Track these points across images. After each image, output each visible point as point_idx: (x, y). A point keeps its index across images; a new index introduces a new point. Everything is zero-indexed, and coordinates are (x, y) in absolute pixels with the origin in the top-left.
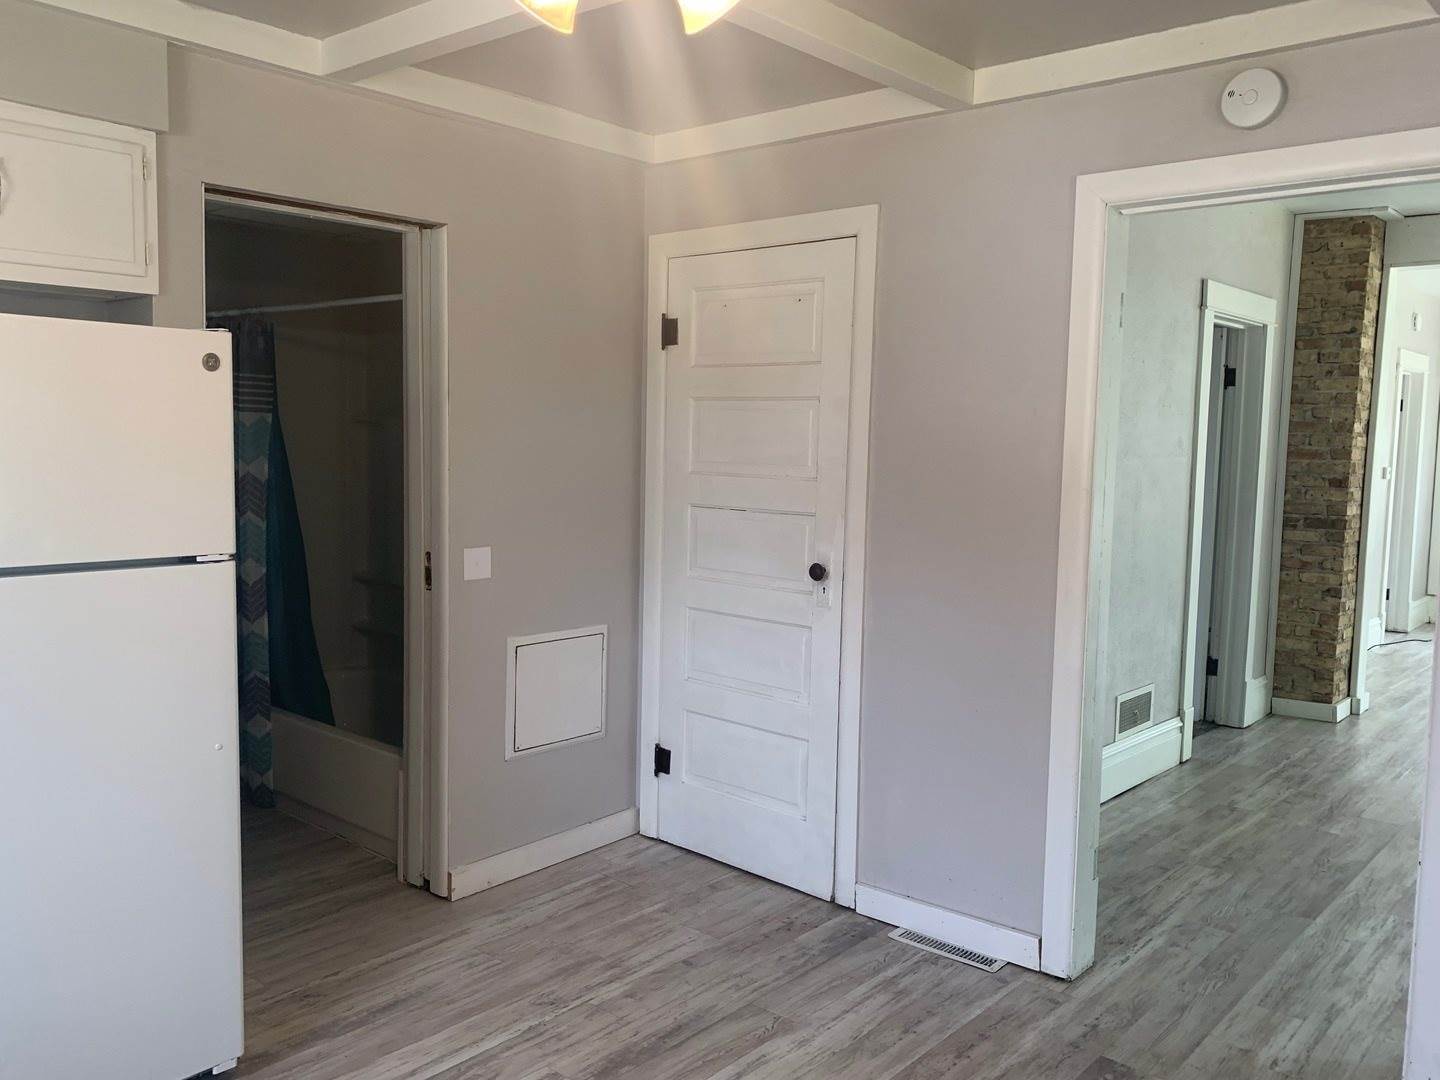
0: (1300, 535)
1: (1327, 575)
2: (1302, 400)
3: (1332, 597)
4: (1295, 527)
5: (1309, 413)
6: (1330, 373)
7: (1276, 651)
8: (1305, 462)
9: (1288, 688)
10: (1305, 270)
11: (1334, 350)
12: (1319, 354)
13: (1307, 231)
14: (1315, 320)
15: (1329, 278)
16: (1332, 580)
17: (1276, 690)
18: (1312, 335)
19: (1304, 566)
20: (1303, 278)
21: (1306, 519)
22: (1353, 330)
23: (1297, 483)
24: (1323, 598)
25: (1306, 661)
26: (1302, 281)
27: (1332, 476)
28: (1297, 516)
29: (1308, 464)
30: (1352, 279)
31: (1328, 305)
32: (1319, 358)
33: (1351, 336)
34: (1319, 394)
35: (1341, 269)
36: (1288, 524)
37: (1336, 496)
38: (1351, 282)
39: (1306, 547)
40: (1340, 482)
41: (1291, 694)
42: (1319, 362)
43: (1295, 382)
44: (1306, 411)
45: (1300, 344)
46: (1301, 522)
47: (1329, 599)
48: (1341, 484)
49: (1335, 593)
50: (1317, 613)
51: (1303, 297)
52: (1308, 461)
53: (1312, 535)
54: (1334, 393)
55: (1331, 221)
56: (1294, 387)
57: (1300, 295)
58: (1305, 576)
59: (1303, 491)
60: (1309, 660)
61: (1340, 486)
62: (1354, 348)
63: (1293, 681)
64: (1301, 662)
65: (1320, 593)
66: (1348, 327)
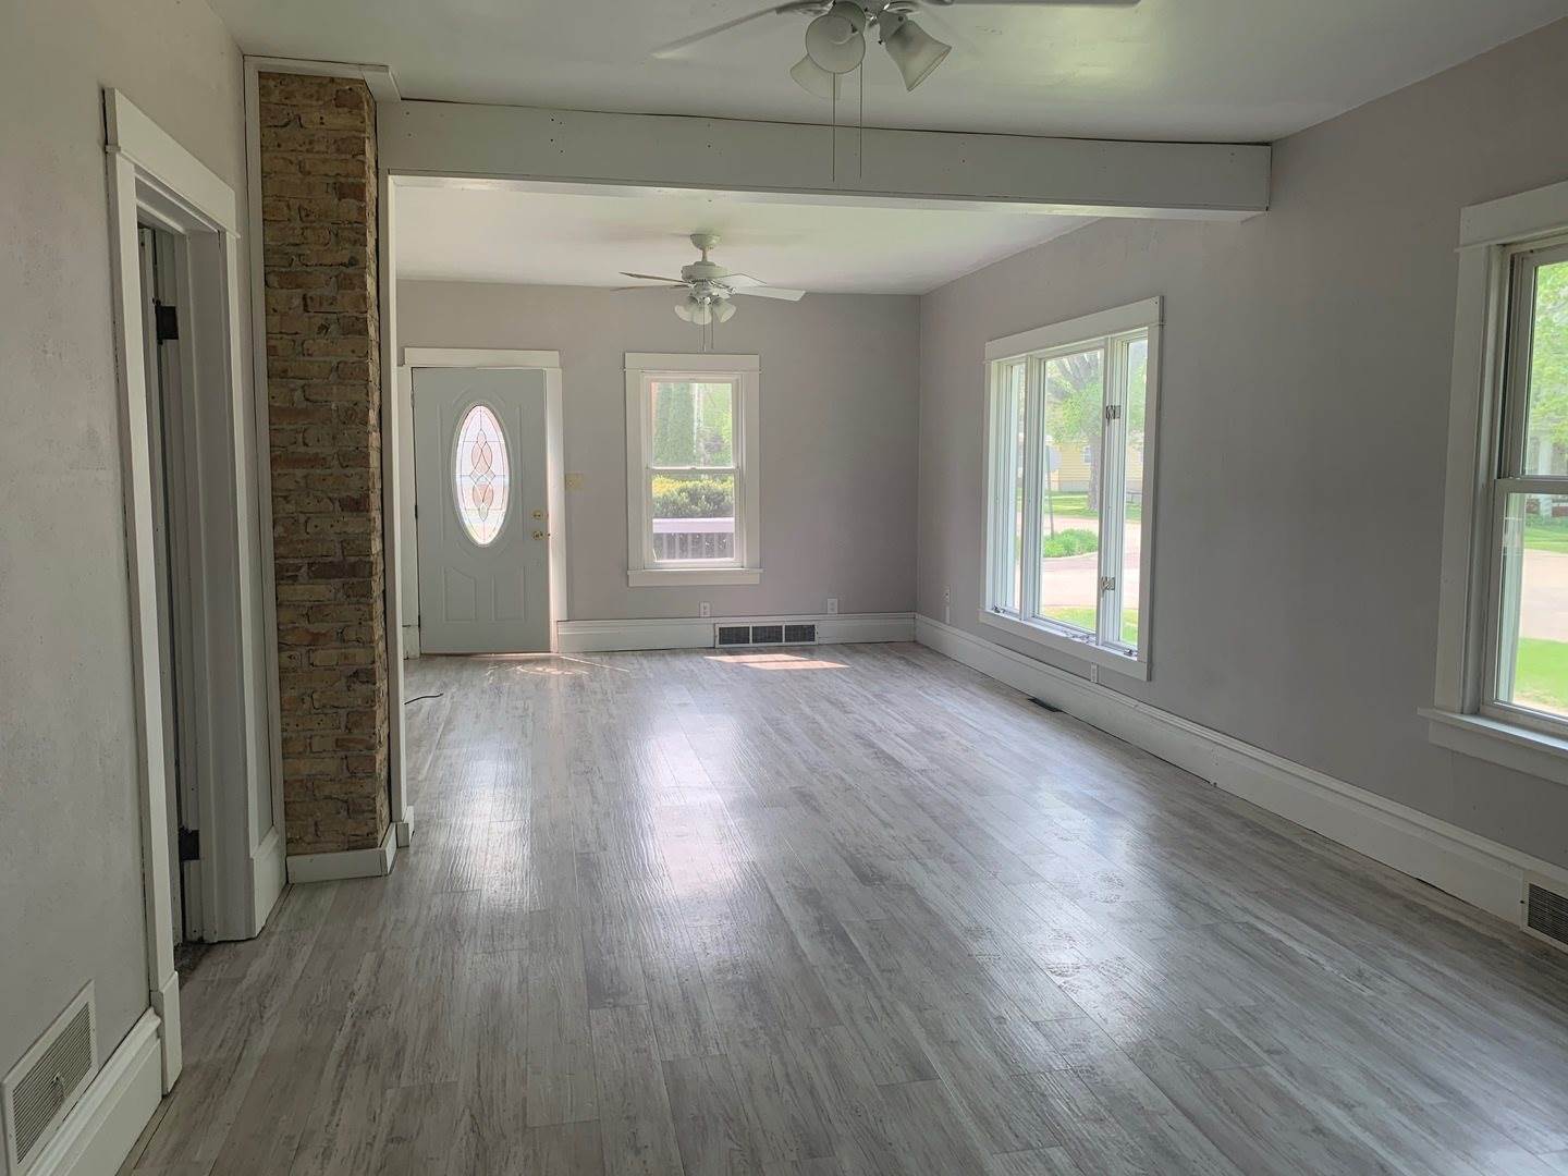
0: (306, 591)
1: (351, 651)
2: (285, 371)
3: (363, 683)
4: (294, 578)
5: (299, 393)
6: (324, 328)
7: (285, 782)
8: (299, 473)
9: (309, 838)
10: (266, 155)
11: (328, 292)
12: (304, 298)
13: (264, 91)
14: (291, 241)
15: (309, 173)
16: (360, 656)
17: (292, 845)
18: (290, 265)
19: (315, 640)
20: (266, 169)
21: (310, 565)
22: (353, 262)
23: (290, 507)
24: (349, 688)
25: (333, 789)
26: (265, 175)
27: (344, 494)
28: (296, 561)
29: (305, 477)
30: (342, 180)
31: (312, 218)
32: (306, 305)
33: (350, 270)
34: (312, 363)
35: (324, 161)
36: (284, 575)
37: (353, 526)
38: (342, 184)
39: (315, 611)
40: (357, 502)
41: (317, 846)
42: (306, 310)
43: (273, 343)
44: (294, 390)
45: (273, 280)
46: (304, 569)
47: (357, 686)
48: (358, 505)
49: (365, 676)
50: (341, 711)
51: (269, 200)
52: (305, 471)
53: (323, 590)
54: (334, 363)
55: (302, 78)
56: (271, 351)
57: (264, 197)
58: (319, 657)
59: (302, 518)
60: (337, 786)
61: (358, 510)
62: (358, 290)
63: (316, 824)
64: (327, 793)
65: (344, 680)
66: (344, 257)
